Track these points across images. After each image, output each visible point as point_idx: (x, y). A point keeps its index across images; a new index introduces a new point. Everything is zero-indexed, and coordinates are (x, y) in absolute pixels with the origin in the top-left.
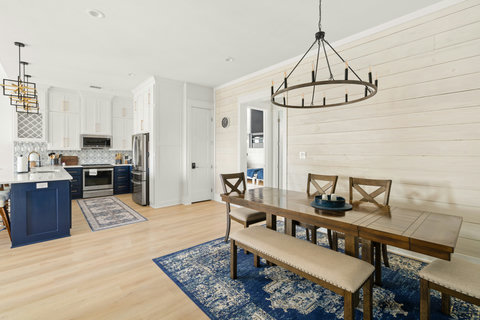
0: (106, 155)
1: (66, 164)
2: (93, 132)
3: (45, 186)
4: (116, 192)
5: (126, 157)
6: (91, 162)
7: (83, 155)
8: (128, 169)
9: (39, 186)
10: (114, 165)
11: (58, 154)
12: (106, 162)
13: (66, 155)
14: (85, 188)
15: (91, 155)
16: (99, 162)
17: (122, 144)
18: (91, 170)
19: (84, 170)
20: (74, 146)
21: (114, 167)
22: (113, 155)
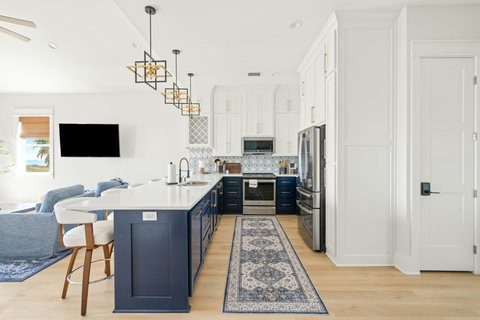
0: (269, 162)
1: (230, 172)
2: (255, 134)
3: (153, 217)
4: (279, 211)
5: (292, 165)
6: (253, 170)
7: (246, 162)
8: (294, 181)
9: (146, 217)
10: (277, 175)
11: (222, 160)
12: (269, 170)
13: (230, 161)
14: (245, 202)
15: (253, 162)
16: (261, 170)
17: (287, 147)
18: (251, 181)
19: (244, 181)
20: (236, 151)
21: (277, 178)
22: (277, 162)
